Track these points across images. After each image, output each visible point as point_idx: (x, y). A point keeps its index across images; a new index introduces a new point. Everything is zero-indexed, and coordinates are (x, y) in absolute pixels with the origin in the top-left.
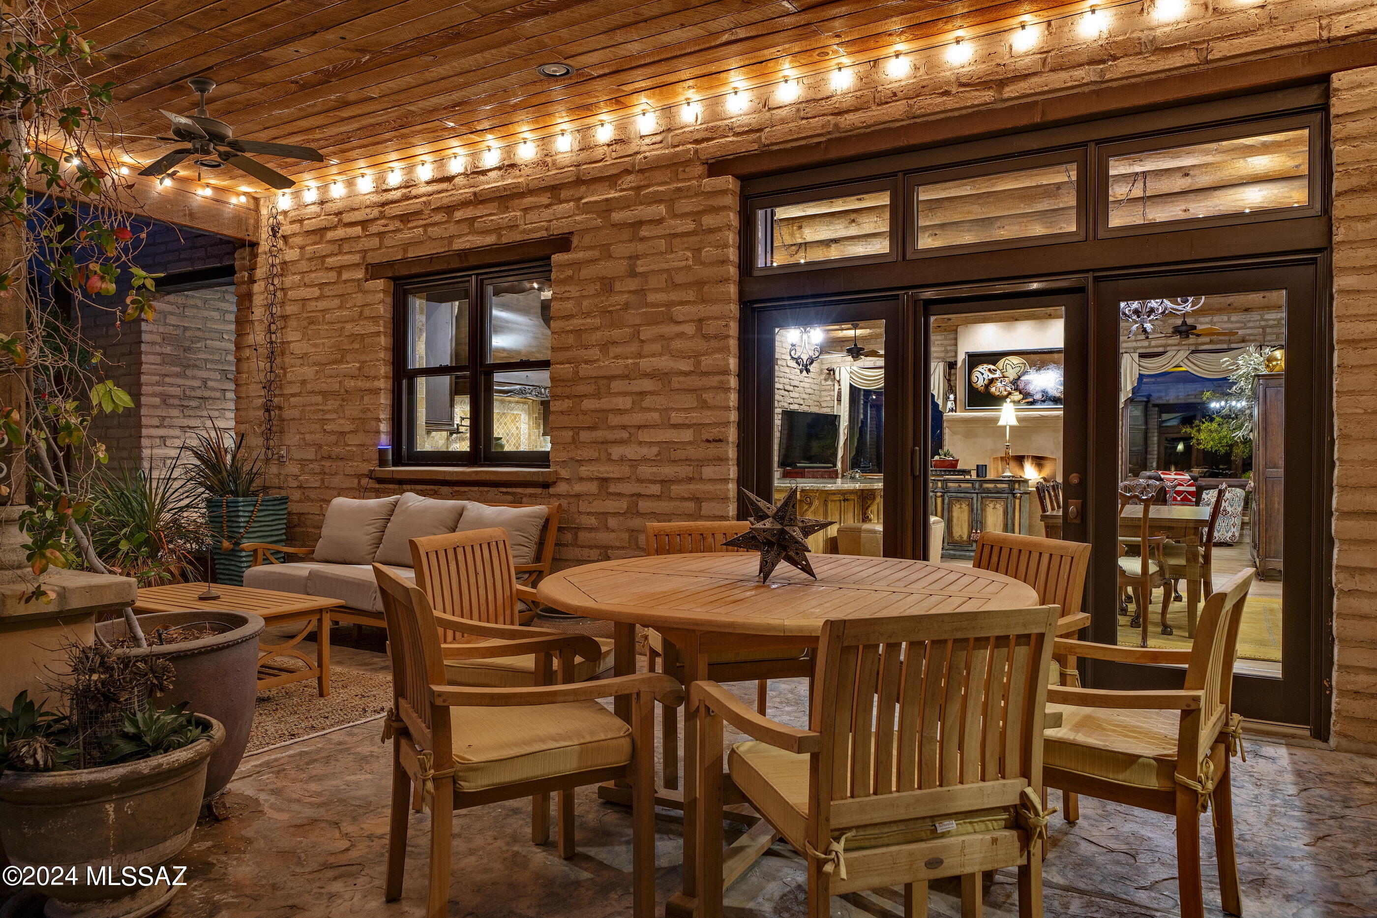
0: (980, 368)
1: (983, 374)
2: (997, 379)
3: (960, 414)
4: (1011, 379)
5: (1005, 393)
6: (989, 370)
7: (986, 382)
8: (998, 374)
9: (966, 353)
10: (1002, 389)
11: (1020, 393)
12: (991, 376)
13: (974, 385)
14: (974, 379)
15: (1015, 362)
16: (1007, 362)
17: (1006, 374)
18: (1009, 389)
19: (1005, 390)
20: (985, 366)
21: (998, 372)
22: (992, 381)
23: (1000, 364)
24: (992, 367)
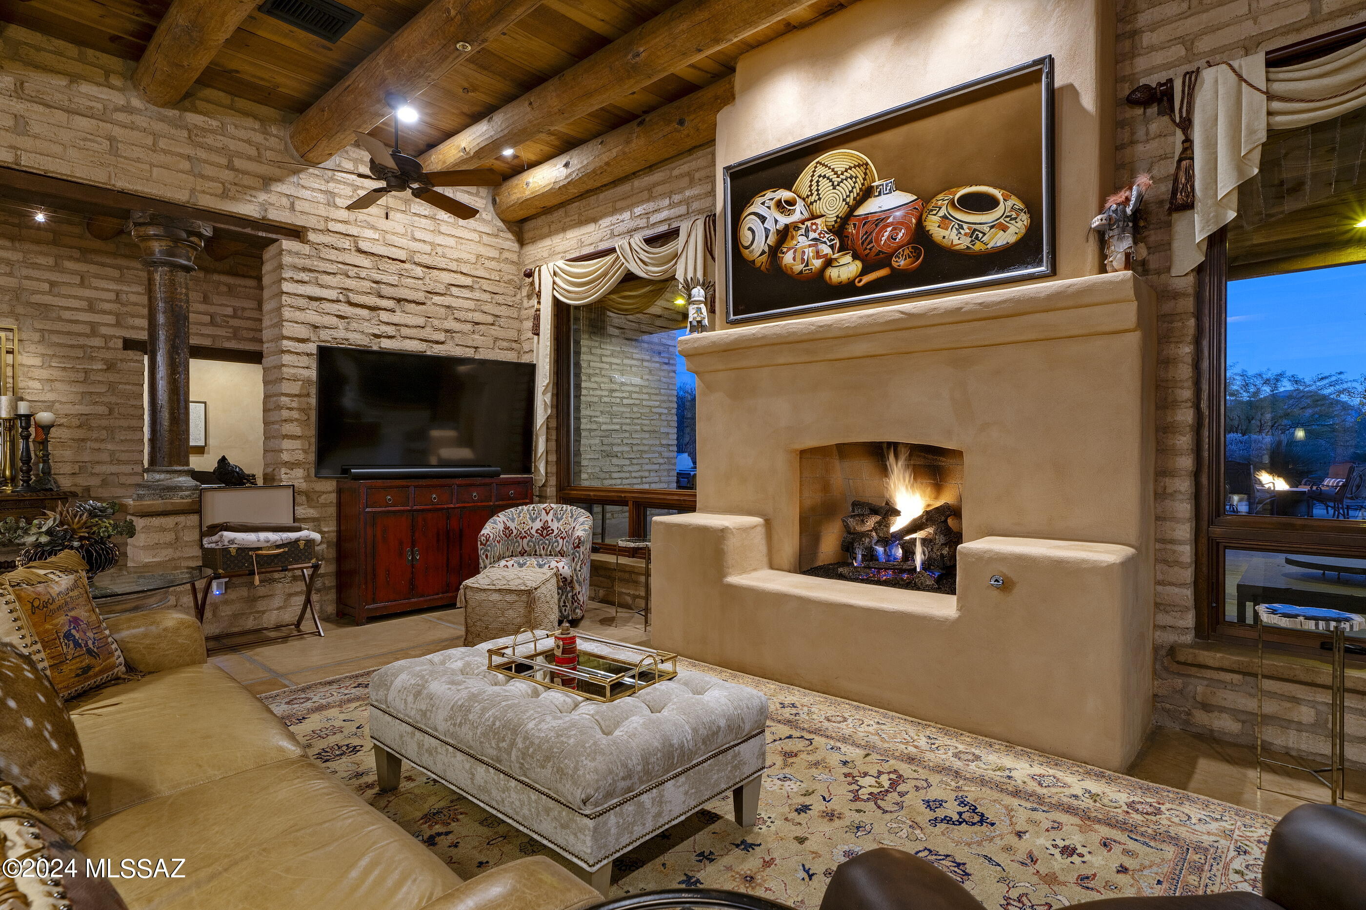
0: (757, 206)
1: (763, 219)
2: (795, 226)
3: (723, 334)
4: (831, 219)
5: (817, 263)
6: (779, 204)
7: (772, 240)
8: (799, 212)
9: (727, 169)
10: (810, 252)
11: (855, 257)
12: (784, 220)
13: (746, 252)
14: (746, 237)
15: (840, 167)
16: (821, 170)
17: (818, 208)
18: (826, 250)
19: (818, 255)
20: (769, 194)
21: (799, 206)
22: (784, 234)
23: (803, 181)
24: (784, 194)
